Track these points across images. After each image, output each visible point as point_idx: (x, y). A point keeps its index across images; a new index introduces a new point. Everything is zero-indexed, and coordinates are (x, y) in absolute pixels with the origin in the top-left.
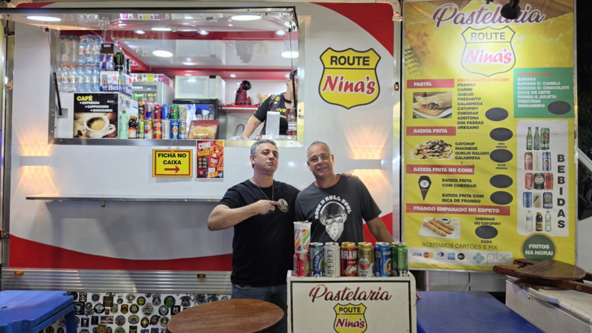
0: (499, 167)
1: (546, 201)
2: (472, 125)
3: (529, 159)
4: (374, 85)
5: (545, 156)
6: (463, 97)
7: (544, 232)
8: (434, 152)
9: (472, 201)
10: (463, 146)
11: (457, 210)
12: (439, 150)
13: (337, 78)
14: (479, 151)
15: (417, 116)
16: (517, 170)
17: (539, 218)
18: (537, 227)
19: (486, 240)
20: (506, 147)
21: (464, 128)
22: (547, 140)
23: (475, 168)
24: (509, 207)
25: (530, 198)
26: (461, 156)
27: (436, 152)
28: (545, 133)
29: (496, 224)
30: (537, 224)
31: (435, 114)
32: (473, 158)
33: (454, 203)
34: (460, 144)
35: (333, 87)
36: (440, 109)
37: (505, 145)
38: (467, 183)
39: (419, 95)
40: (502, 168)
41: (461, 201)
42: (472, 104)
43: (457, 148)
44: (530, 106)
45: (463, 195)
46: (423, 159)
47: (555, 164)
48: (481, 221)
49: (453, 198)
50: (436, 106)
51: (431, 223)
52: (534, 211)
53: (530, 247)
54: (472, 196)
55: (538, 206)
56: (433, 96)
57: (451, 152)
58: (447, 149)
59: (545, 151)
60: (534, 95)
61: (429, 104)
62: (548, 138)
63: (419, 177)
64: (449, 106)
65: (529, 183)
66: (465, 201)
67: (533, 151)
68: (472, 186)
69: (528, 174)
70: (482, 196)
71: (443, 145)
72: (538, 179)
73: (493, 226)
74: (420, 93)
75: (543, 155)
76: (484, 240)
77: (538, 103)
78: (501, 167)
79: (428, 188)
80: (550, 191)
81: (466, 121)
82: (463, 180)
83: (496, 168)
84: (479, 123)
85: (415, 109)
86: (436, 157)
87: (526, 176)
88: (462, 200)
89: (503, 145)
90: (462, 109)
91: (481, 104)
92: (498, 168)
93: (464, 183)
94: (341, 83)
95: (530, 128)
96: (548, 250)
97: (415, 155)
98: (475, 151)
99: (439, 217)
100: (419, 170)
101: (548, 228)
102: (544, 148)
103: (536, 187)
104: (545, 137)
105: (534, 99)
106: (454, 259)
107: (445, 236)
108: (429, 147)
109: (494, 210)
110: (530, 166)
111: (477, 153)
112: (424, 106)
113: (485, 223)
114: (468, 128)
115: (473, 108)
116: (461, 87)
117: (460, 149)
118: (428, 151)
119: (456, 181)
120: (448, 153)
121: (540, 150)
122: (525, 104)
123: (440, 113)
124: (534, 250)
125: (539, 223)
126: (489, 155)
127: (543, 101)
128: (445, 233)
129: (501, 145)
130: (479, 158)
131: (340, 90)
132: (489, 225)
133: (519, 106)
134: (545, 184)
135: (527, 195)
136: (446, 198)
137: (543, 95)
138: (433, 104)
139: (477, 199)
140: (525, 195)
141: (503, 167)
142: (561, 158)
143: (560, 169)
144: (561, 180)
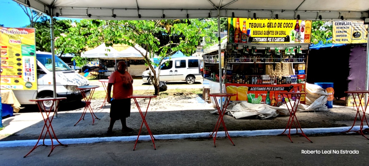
1: (30, 74)
3: (25, 65)
6: (9, 50)
9: (13, 74)
10: (10, 62)
14: (14, 63)
16: (23, 67)
17: (28, 78)
18: (28, 80)
22: (29, 61)
23: (13, 67)
24: (21, 76)
26: (10, 64)
27: (4, 63)
28: (29, 59)
29: (19, 79)
33: (9, 75)
37: (20, 62)
40: (20, 67)
44: (25, 53)
45: (11, 73)
48: (15, 79)
51: (4, 80)
52: (27, 76)
58: (6, 62)
60: (26, 51)
64: (6, 52)
67: (26, 63)
68: (12, 71)
70: (15, 73)
75: (29, 64)
76: (16, 83)
77: (27, 53)
80: (31, 72)
81: (10, 56)
84: (14, 57)
87: (25, 69)
90: (9, 53)
91: (14, 52)
92: (18, 67)
95: (25, 58)
101: (30, 80)
103: (28, 71)
106: (9, 87)
107: (7, 82)
109: (18, 76)
110: (26, 67)
114: (11, 58)
115: (12, 53)
116: (9, 48)
119: (9, 70)
123: (4, 54)
126: (16, 64)
127: (29, 52)
130: (14, 65)
132: (17, 80)
133: (23, 53)
135: (26, 73)
136: (7, 74)
142: (33, 65)
143: (33, 67)
144: (33, 70)
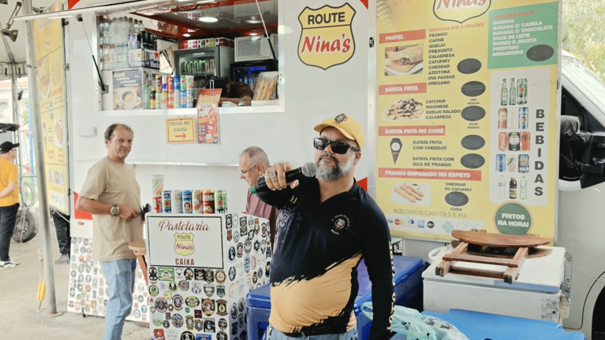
0: (471, 126)
1: (522, 164)
2: (443, 80)
3: (503, 116)
4: (349, 42)
5: (522, 112)
6: (435, 49)
7: (518, 200)
8: (406, 112)
9: (443, 165)
10: (433, 104)
11: (428, 174)
12: (410, 110)
13: (314, 38)
14: (450, 108)
15: (389, 74)
16: (487, 128)
18: (510, 194)
19: (456, 207)
20: (479, 103)
21: (435, 83)
22: (524, 93)
23: (446, 128)
24: (480, 172)
25: (504, 161)
26: (432, 115)
27: (408, 111)
28: (521, 85)
29: (467, 190)
30: (510, 191)
31: (407, 70)
32: (443, 117)
33: (424, 167)
34: (430, 102)
35: (310, 48)
36: (411, 64)
37: (477, 101)
38: (437, 145)
39: (391, 50)
40: (474, 128)
41: (431, 164)
42: (444, 56)
43: (427, 107)
44: (506, 54)
45: (434, 159)
46: (394, 120)
47: (532, 120)
48: (451, 187)
49: (423, 162)
50: (407, 61)
51: (402, 189)
52: (508, 175)
53: (503, 217)
54: (443, 159)
55: (512, 170)
56: (405, 50)
57: (421, 111)
58: (418, 107)
59: (522, 106)
60: (512, 40)
61: (400, 60)
62: (526, 90)
63: (391, 140)
64: (420, 60)
65: (503, 144)
66: (436, 164)
67: (508, 107)
68: (442, 148)
69: (502, 133)
70: (452, 159)
71: (414, 104)
72: (512, 138)
73: (464, 192)
74: (392, 47)
75: (519, 111)
76: (454, 207)
77: (515, 50)
78: (473, 126)
79: (399, 151)
80: (526, 152)
81: (437, 76)
82: (434, 142)
83: (468, 128)
84: (450, 77)
85: (387, 66)
86: (407, 117)
87: (500, 135)
88: (433, 164)
89: (475, 101)
90: (433, 62)
91: (453, 55)
92: (470, 128)
93: (434, 145)
94: (318, 43)
95: (505, 80)
96: (522, 221)
97: (387, 116)
98: (446, 109)
99: (410, 182)
100: (390, 131)
101: (523, 196)
102: (521, 103)
103: (511, 148)
104: (522, 90)
105: (511, 45)
106: (423, 227)
107: (415, 202)
108: (400, 107)
109: (465, 174)
110: (505, 125)
111: (448, 112)
112: (396, 61)
113: (456, 189)
114: (439, 83)
115: (445, 61)
116: (432, 38)
117: (431, 107)
118: (400, 111)
119: (427, 143)
120: (419, 112)
121: (517, 104)
122: (501, 51)
123: (411, 69)
124: (507, 220)
125: (513, 189)
126: (460, 113)
127: (521, 46)
128: (415, 199)
129: (473, 101)
130: (450, 117)
131: (317, 50)
132: (459, 191)
133: (494, 55)
134: (521, 145)
135: (501, 157)
136: (417, 161)
137: (521, 39)
138: (405, 59)
139: (448, 162)
140: (498, 157)
141: (475, 126)
142: (540, 113)
143: (539, 127)
144: (539, 140)
